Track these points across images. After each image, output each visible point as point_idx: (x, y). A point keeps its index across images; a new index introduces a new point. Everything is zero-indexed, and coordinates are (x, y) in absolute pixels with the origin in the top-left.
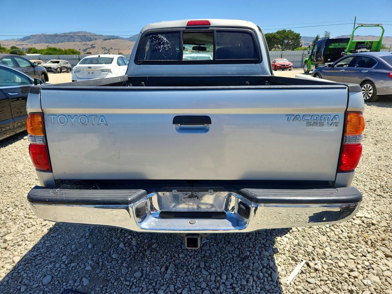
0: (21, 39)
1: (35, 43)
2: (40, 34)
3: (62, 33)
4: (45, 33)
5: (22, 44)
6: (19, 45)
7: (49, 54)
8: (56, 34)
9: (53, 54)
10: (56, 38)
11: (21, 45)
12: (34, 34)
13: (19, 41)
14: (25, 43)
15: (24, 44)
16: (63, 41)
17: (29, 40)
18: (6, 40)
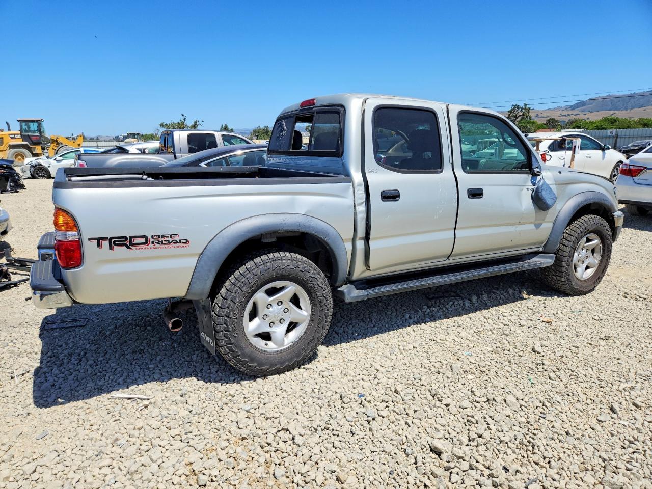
0: (571, 107)
1: (591, 112)
2: (604, 95)
3: (646, 91)
4: (614, 94)
5: (570, 113)
6: (565, 116)
7: (599, 129)
8: (634, 93)
9: (606, 129)
10: (632, 100)
11: (568, 115)
12: (594, 97)
13: (566, 109)
14: (575, 112)
15: (572, 114)
16: (643, 104)
17: (583, 108)
18: (549, 109)
